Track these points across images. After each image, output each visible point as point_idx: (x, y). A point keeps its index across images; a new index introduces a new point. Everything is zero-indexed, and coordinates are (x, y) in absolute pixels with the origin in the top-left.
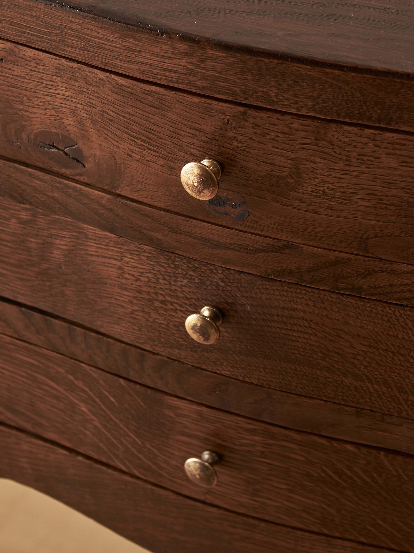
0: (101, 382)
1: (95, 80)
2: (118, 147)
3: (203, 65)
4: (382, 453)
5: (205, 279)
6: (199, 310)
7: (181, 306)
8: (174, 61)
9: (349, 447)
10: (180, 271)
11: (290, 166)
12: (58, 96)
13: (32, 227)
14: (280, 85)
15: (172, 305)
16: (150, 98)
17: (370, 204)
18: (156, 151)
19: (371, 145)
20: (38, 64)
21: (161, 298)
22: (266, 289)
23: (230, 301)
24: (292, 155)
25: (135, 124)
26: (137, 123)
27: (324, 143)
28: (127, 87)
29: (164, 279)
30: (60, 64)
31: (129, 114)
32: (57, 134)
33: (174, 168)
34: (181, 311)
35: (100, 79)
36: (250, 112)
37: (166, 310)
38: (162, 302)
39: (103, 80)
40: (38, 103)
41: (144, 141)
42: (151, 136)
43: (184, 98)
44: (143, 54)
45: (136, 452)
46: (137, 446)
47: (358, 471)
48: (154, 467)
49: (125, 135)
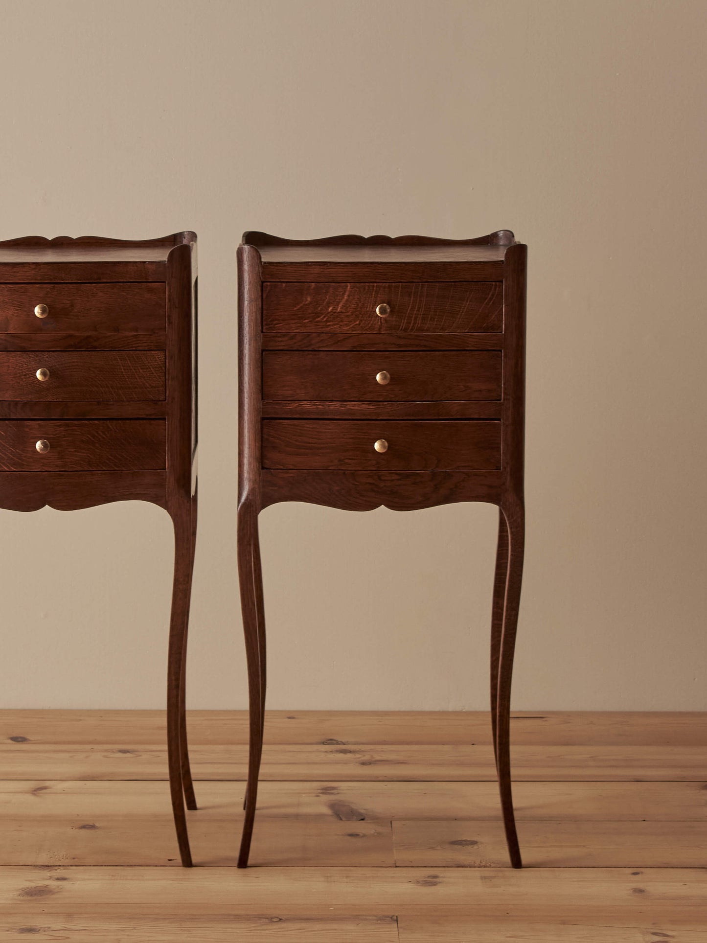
3: (40, 271)
4: (108, 421)
5: (40, 359)
7: (31, 374)
8: (31, 272)
9: (96, 422)
10: (31, 358)
11: (69, 303)
14: (65, 273)
16: (21, 290)
17: (96, 312)
19: (95, 290)
21: (24, 373)
23: (50, 365)
24: (70, 299)
26: (16, 301)
27: (81, 292)
28: (13, 287)
31: (14, 298)
36: (56, 285)
37: (26, 378)
38: (25, 375)
41: (18, 307)
42: (21, 304)
43: (33, 286)
44: (19, 272)
45: (12, 457)
46: (13, 453)
47: (100, 432)
48: (20, 461)
49: (12, 307)
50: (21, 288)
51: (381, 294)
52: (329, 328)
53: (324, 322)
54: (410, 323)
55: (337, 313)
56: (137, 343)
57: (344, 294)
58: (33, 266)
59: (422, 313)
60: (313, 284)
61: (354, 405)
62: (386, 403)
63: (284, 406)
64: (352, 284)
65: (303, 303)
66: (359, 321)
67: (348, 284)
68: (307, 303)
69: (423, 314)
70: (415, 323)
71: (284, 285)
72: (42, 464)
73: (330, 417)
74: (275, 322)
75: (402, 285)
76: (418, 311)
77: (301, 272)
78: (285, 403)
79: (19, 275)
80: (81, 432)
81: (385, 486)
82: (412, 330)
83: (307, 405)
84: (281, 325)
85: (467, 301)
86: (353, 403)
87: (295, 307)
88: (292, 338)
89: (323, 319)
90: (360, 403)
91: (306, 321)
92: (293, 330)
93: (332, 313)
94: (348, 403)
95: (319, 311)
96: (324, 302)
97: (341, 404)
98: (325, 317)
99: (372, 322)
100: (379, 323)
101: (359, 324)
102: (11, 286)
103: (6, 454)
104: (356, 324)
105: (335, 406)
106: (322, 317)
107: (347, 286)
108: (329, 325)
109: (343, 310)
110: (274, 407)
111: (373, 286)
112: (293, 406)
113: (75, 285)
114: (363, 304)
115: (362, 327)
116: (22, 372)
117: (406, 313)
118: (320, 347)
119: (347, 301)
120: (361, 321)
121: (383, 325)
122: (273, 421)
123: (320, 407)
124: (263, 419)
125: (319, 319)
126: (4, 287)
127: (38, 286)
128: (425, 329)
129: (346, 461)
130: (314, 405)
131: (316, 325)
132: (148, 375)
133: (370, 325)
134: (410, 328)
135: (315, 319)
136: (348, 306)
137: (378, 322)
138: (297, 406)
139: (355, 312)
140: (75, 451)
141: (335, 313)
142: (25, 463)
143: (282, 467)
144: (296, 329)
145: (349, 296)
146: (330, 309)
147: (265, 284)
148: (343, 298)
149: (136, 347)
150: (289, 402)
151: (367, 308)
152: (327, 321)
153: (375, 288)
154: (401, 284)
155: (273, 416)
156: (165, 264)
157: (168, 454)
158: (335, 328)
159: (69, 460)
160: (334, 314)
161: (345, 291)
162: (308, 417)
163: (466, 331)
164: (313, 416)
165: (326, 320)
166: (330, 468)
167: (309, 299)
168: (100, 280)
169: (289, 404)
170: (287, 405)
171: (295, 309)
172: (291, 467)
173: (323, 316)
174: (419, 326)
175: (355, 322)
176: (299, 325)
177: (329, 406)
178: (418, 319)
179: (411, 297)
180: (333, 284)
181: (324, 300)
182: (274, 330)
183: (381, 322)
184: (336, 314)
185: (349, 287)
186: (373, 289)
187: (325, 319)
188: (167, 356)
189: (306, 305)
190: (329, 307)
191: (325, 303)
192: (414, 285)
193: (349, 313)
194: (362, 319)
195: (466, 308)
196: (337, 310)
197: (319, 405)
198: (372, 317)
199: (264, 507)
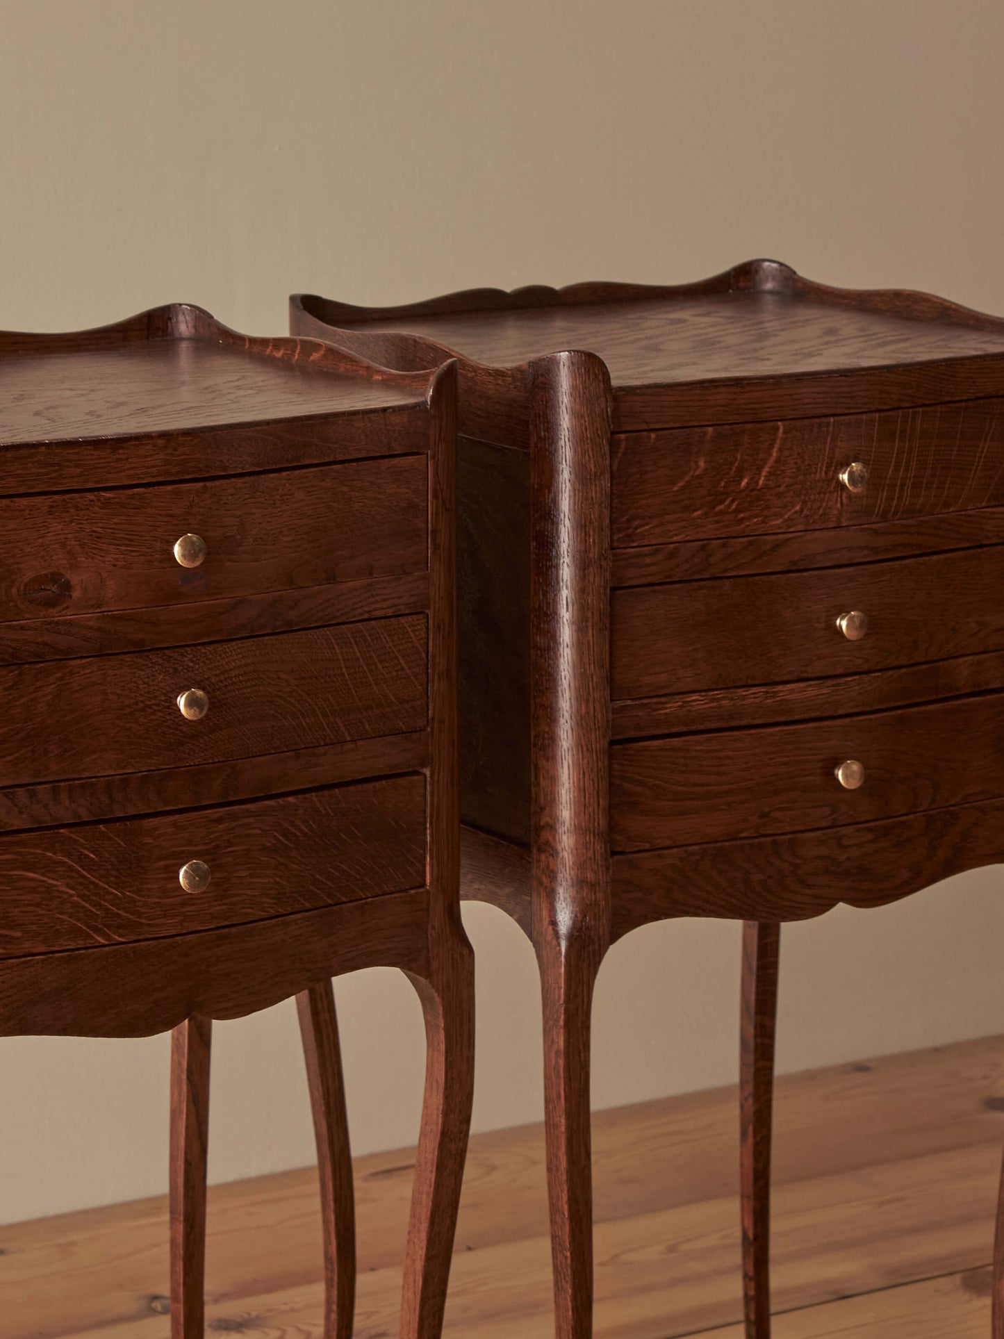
0: (82, 840)
1: (85, 503)
2: (104, 562)
3: (176, 453)
4: (314, 794)
5: (177, 666)
6: (174, 702)
7: (168, 706)
8: (156, 457)
9: (291, 799)
10: (157, 667)
11: (236, 523)
12: (49, 535)
13: (18, 689)
14: (230, 451)
15: (151, 708)
16: (133, 502)
17: (290, 539)
18: (137, 551)
19: (287, 485)
20: (31, 510)
21: (141, 705)
22: (225, 653)
23: (198, 679)
24: (238, 513)
25: (120, 532)
26: (121, 530)
27: (259, 493)
28: (114, 498)
29: (144, 683)
30: (52, 502)
31: (116, 524)
32: (46, 575)
33: (152, 562)
34: (158, 710)
35: (91, 501)
36: (208, 484)
37: (144, 717)
38: (143, 710)
39: (93, 501)
40: (30, 550)
41: (127, 545)
42: (133, 537)
43: (160, 490)
44: (130, 460)
45: (115, 910)
46: (117, 901)
47: (298, 823)
48: (133, 918)
49: (111, 547)
50: (132, 497)
51: (841, 441)
52: (743, 526)
53: (733, 512)
54: (893, 499)
55: (759, 490)
56: (372, 603)
57: (771, 447)
58: (160, 442)
59: (912, 475)
60: (710, 429)
61: (792, 692)
62: (850, 679)
63: (655, 710)
64: (787, 422)
65: (691, 473)
66: (801, 503)
67: (779, 423)
68: (697, 473)
69: (914, 477)
70: (900, 498)
71: (653, 435)
72: (181, 918)
73: (744, 723)
74: (636, 523)
75: (880, 417)
76: (907, 469)
77: (691, 403)
78: (657, 703)
79: (128, 466)
80: (260, 828)
81: (848, 859)
82: (895, 513)
83: (698, 702)
84: (647, 527)
85: (986, 441)
86: (790, 686)
87: (674, 484)
88: (673, 555)
89: (729, 506)
90: (802, 685)
91: (696, 513)
92: (672, 537)
93: (747, 492)
94: (780, 688)
95: (722, 489)
96: (731, 469)
97: (767, 692)
98: (733, 501)
99: (824, 504)
100: (839, 505)
101: (801, 510)
102: (108, 495)
103: (100, 905)
104: (796, 512)
105: (753, 696)
106: (727, 503)
107: (778, 429)
108: (742, 519)
109: (770, 483)
110: (635, 714)
111: (828, 424)
112: (672, 706)
113: (247, 478)
114: (809, 465)
115: (806, 516)
116: (136, 703)
117: (886, 478)
118: (726, 570)
119: (777, 461)
120: (805, 502)
121: (845, 508)
122: (631, 745)
123: (725, 702)
124: (612, 743)
125: (722, 507)
126: (92, 497)
127: (169, 488)
128: (918, 507)
129: (776, 814)
130: (713, 700)
131: (718, 522)
132: (394, 673)
133: (821, 511)
134: (893, 509)
135: (714, 508)
136: (779, 472)
137: (837, 503)
138: (679, 706)
139: (792, 485)
140: (251, 875)
141: (753, 490)
142: (143, 921)
143: (647, 846)
144: (676, 535)
145: (780, 450)
146: (744, 482)
147: (617, 436)
148: (771, 455)
149: (369, 612)
150: (663, 700)
151: (815, 474)
152: (737, 511)
153: (831, 429)
154: (877, 415)
155: (634, 734)
156: (426, 410)
157: (431, 850)
158: (755, 524)
159: (238, 898)
160: (753, 493)
161: (774, 440)
162: (701, 727)
163: (984, 504)
164: (708, 725)
165: (736, 508)
166: (743, 835)
167: (702, 464)
168: (299, 461)
169: (665, 703)
170: (660, 706)
171: (675, 489)
172: (667, 843)
173: (731, 499)
174: (907, 503)
175: (793, 506)
176: (683, 524)
177: (744, 698)
178: (906, 487)
179: (895, 442)
180: (750, 426)
181: (732, 463)
182: (633, 541)
183: (841, 503)
184: (756, 493)
185: (781, 431)
186: (828, 431)
187: (734, 507)
188: (431, 625)
189: (698, 477)
190: (742, 478)
191: (734, 469)
192: (901, 414)
193: (782, 489)
194: (807, 498)
195: (983, 455)
196: (757, 482)
197: (724, 698)
198: (825, 493)
199: (614, 937)
